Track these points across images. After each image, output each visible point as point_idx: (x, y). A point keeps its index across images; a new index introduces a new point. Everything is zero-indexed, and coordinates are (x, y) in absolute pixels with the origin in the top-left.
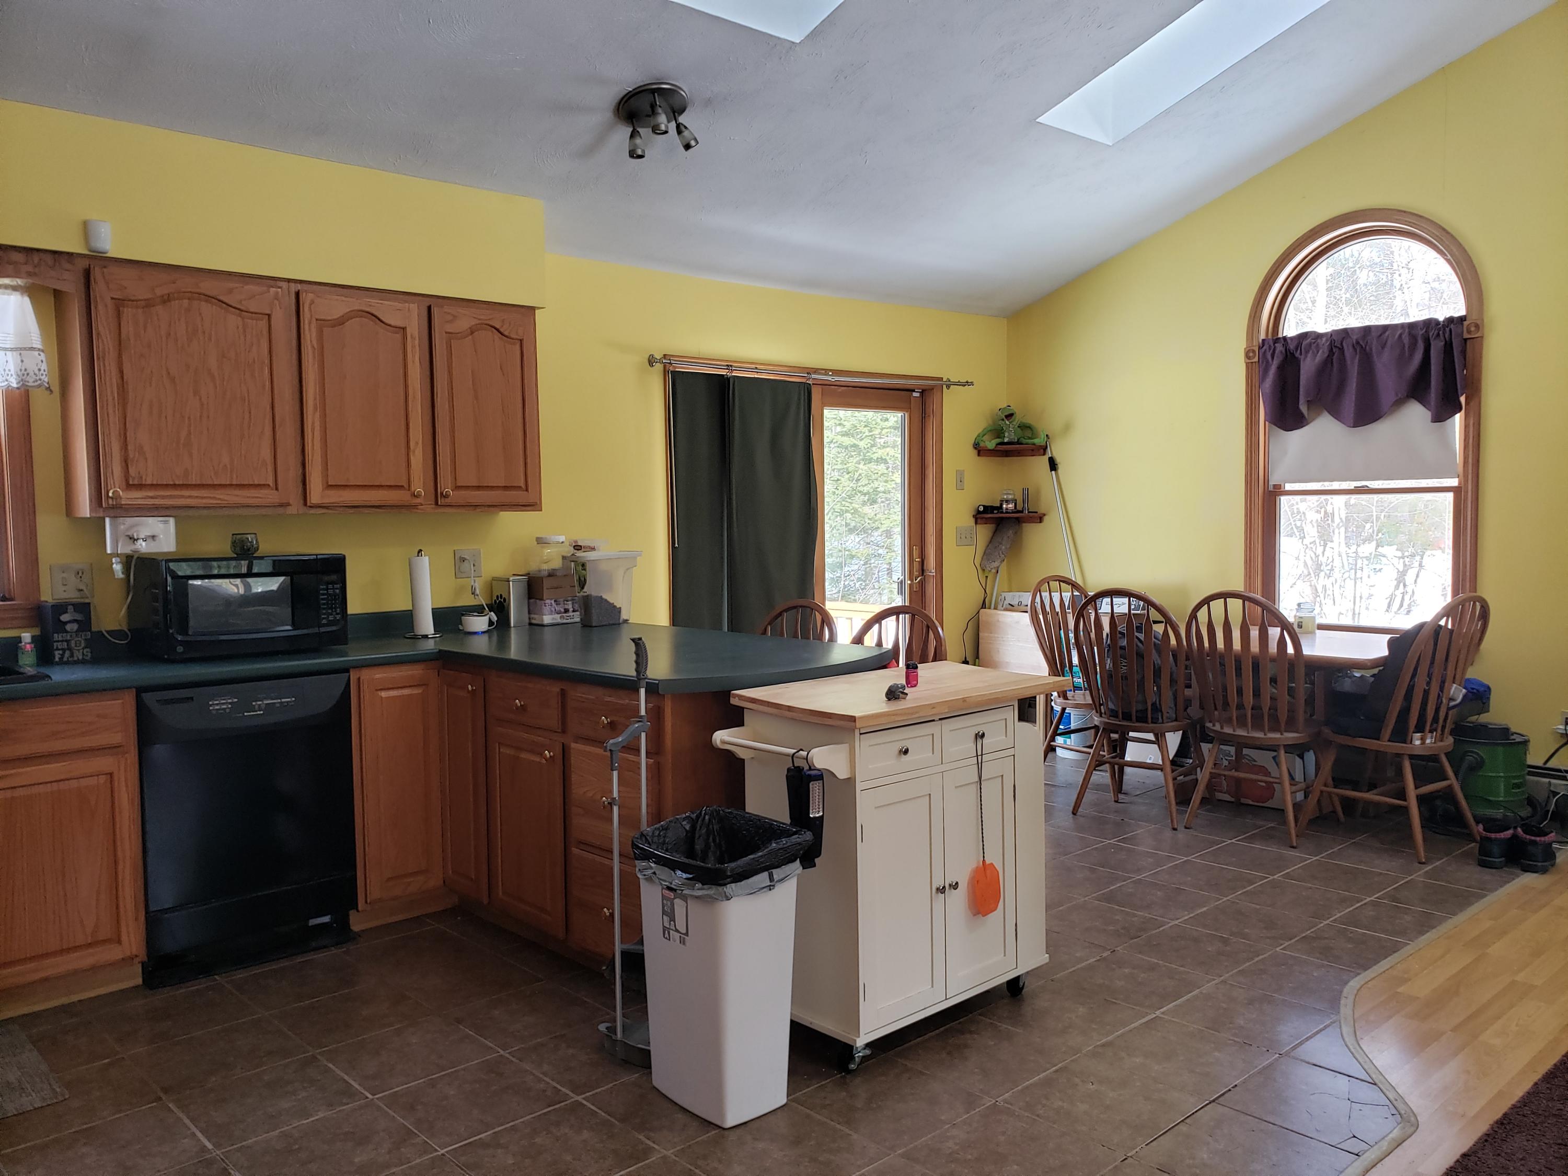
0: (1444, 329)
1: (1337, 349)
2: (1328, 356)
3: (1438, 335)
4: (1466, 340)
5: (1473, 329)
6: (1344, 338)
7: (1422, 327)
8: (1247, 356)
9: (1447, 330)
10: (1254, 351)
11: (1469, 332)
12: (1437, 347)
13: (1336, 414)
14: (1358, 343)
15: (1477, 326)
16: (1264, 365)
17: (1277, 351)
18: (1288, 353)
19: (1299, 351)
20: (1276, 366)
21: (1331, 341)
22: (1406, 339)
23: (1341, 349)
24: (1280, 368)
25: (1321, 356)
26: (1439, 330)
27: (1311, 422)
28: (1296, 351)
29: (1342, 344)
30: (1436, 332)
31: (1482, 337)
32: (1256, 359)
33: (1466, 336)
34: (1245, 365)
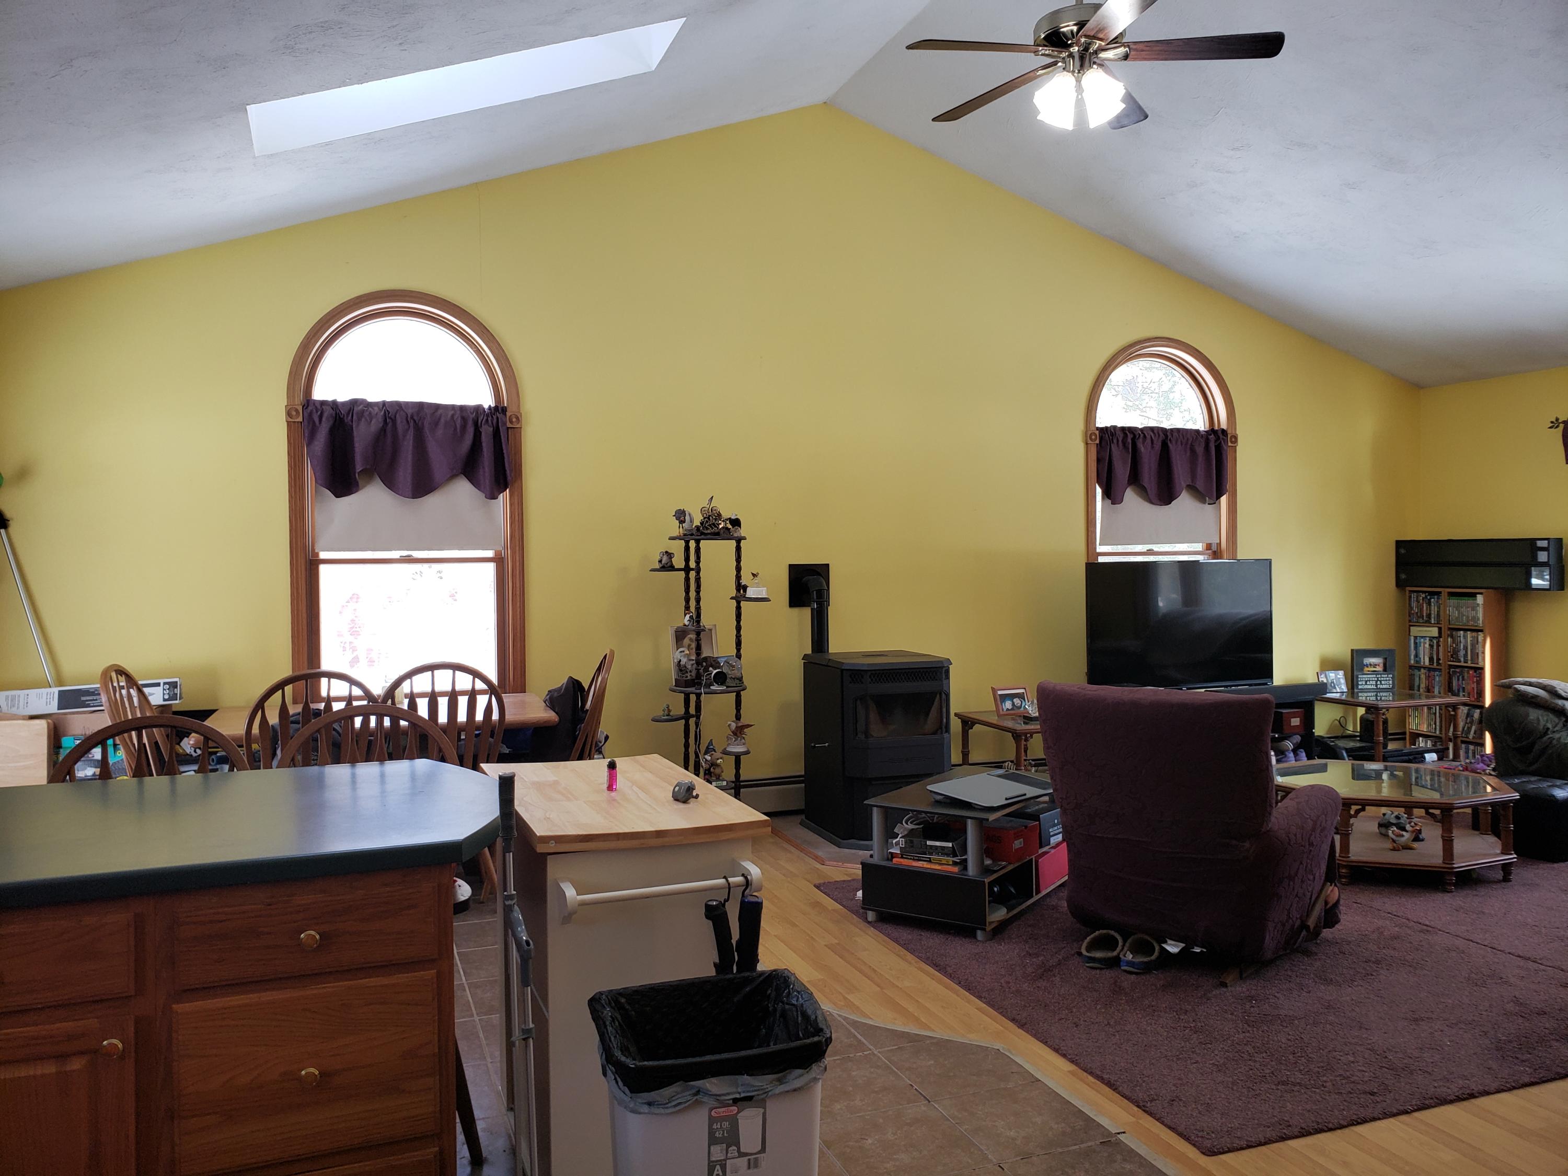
0: (492, 417)
1: (390, 420)
2: (383, 426)
3: (487, 420)
4: (508, 428)
5: (514, 420)
6: (398, 410)
7: (472, 411)
8: (289, 414)
9: (495, 417)
10: (297, 411)
11: (511, 422)
12: (487, 432)
13: (390, 484)
14: (412, 417)
15: (518, 418)
16: (311, 425)
17: (325, 415)
18: (338, 418)
19: (350, 417)
20: (327, 430)
21: (385, 412)
22: (459, 422)
23: (394, 421)
24: (332, 431)
25: (376, 425)
26: (487, 415)
27: (362, 489)
28: (347, 417)
29: (395, 417)
30: (485, 418)
31: (521, 428)
32: (300, 419)
33: (509, 425)
34: (286, 424)
